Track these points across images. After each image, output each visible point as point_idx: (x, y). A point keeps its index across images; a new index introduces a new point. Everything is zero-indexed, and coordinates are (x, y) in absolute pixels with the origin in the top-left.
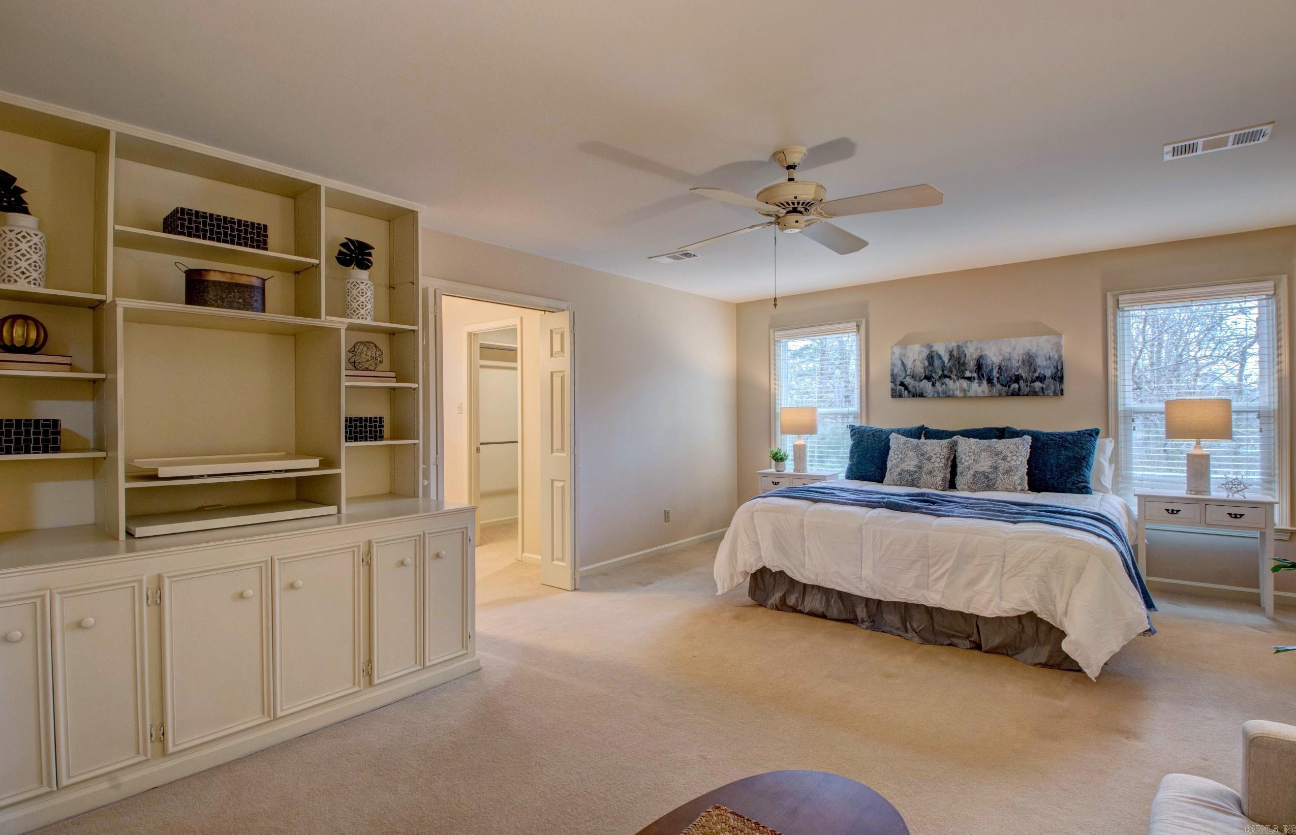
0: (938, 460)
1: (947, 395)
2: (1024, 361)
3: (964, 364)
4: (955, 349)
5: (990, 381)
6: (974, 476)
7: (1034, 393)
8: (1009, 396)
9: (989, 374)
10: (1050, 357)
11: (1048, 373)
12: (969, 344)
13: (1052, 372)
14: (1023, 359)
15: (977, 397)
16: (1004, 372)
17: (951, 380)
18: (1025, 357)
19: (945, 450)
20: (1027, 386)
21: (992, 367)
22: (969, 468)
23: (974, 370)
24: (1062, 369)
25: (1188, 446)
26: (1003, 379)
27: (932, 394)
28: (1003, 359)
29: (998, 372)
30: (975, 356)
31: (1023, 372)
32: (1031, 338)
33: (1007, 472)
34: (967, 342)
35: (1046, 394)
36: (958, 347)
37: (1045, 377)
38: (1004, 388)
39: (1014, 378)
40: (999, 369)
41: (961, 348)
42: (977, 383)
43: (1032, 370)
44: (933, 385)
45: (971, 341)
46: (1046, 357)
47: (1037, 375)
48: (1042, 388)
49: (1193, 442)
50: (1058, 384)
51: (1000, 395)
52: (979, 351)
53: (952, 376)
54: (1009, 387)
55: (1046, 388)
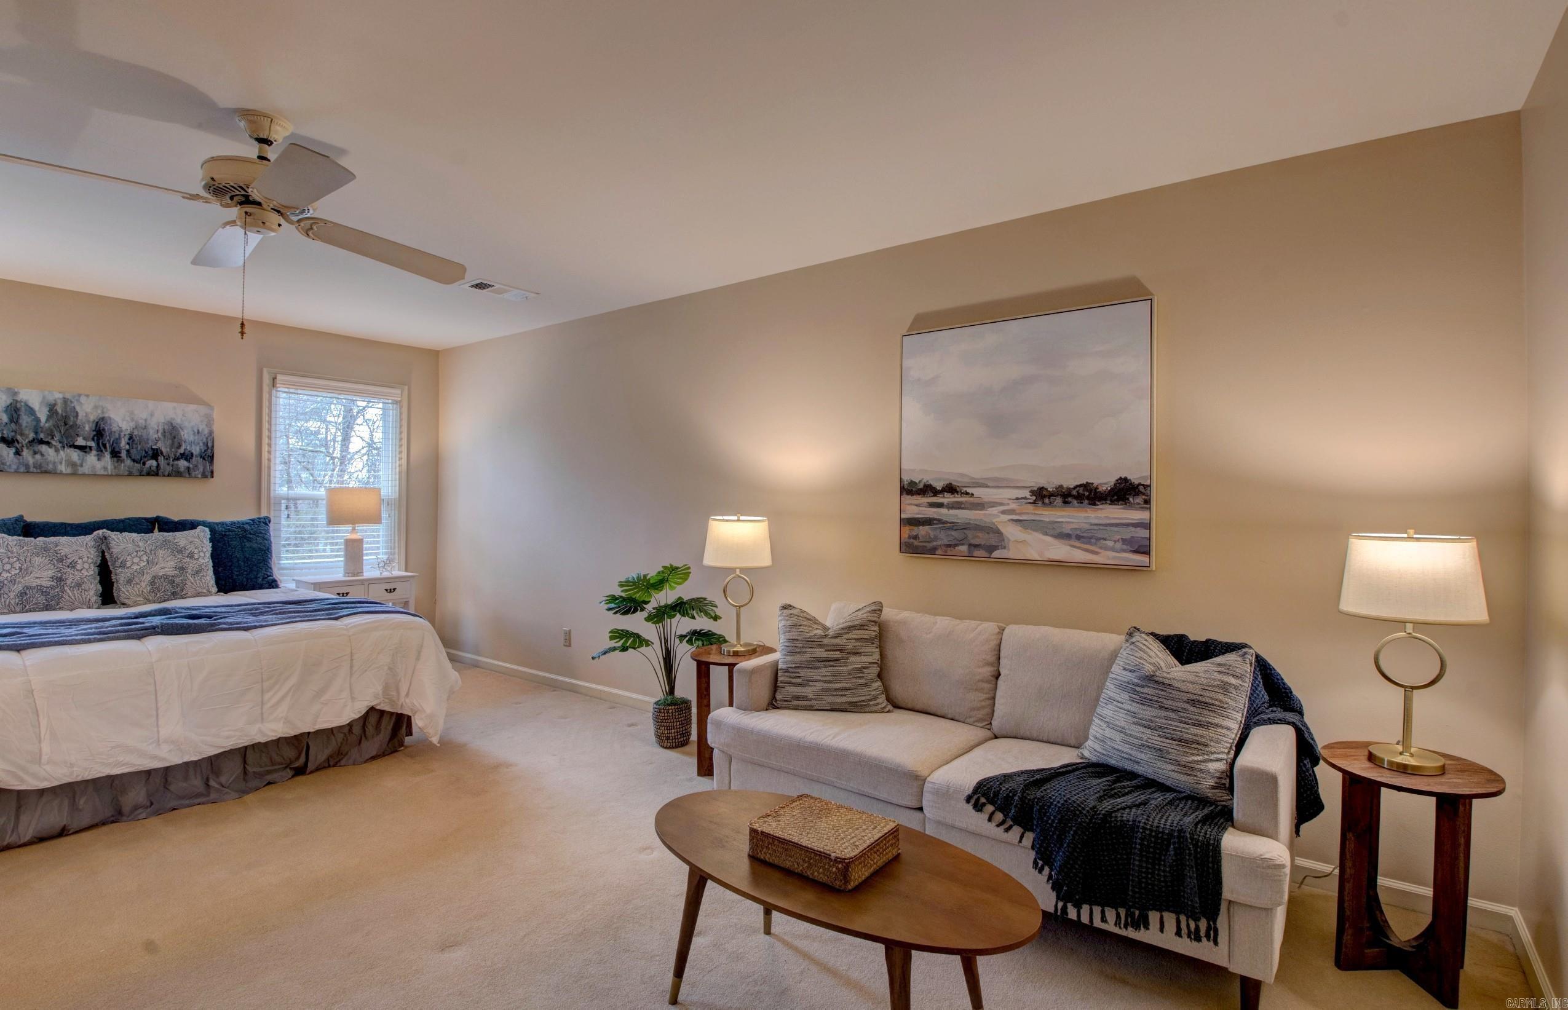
0: (86, 566)
1: (43, 469)
2: (165, 432)
3: (75, 426)
4: (60, 402)
5: (115, 454)
6: (152, 583)
7: (177, 474)
8: (143, 475)
9: (115, 445)
10: (198, 430)
11: (196, 450)
12: (83, 399)
13: (201, 449)
14: (164, 429)
15: (94, 476)
16: (136, 444)
17: (50, 447)
18: (166, 427)
19: (93, 551)
20: (168, 464)
21: (120, 435)
22: (142, 573)
23: (92, 436)
24: (213, 447)
25: (345, 532)
26: (135, 452)
27: (14, 467)
28: (136, 427)
29: (128, 444)
30: (93, 418)
31: (164, 447)
32: (175, 404)
33: (197, 572)
34: (80, 395)
35: (193, 475)
36: (65, 401)
37: (192, 454)
38: (136, 465)
39: (150, 453)
40: (129, 439)
41: (69, 403)
42: (94, 456)
43: (176, 444)
44: (18, 453)
45: (87, 396)
46: (194, 431)
47: (182, 451)
48: (188, 468)
49: (349, 527)
50: (208, 465)
51: (130, 474)
52: (99, 412)
53: (54, 443)
54: (144, 464)
55: (193, 469)
